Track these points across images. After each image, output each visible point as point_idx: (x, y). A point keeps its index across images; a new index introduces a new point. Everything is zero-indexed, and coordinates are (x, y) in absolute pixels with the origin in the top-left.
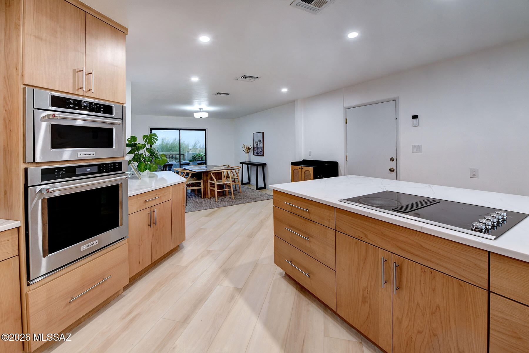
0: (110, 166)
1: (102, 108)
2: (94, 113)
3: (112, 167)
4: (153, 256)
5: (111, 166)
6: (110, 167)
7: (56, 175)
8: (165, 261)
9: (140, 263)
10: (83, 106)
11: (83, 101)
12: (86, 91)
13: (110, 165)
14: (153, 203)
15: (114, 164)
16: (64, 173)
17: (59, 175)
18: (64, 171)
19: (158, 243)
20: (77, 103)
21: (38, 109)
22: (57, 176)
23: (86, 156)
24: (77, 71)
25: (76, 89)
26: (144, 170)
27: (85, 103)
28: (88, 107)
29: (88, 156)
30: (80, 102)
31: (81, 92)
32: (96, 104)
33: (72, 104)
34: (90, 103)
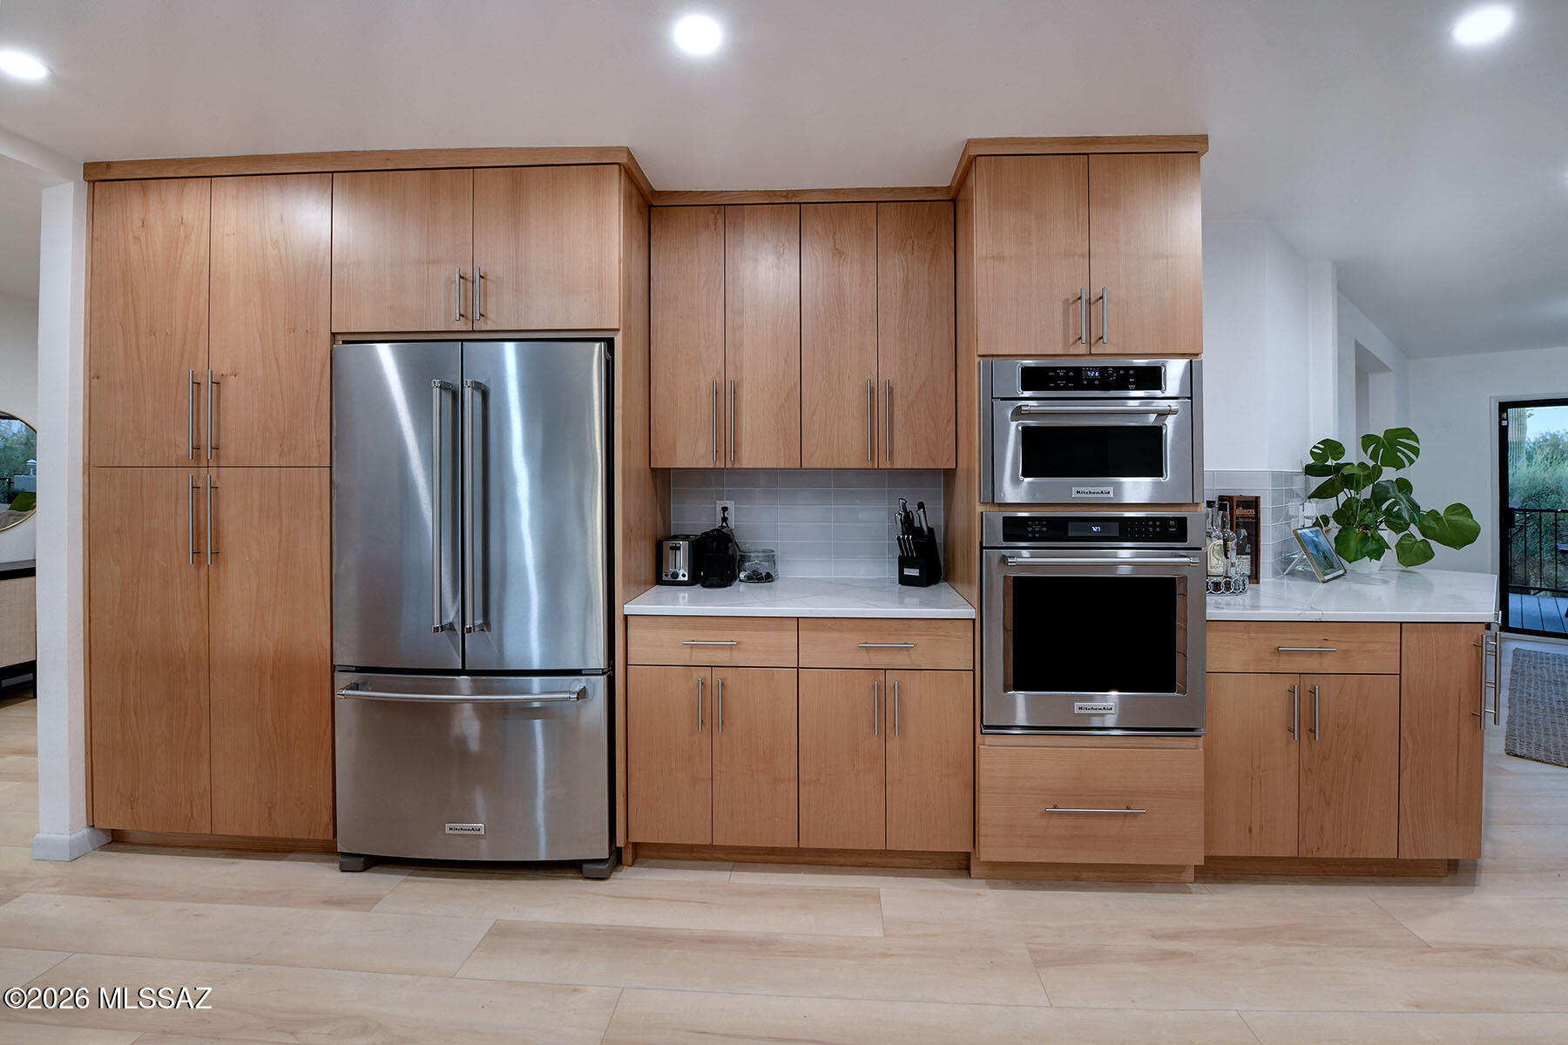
0: (1151, 526)
1: (1132, 376)
2: (1112, 393)
3: (1158, 529)
4: (1304, 837)
5: (1154, 526)
6: (1151, 529)
7: (1030, 532)
8: (1367, 883)
9: (1250, 831)
10: (1085, 379)
11: (1086, 367)
12: (1092, 342)
13: (1151, 523)
14: (1312, 665)
15: (1164, 520)
16: (1044, 529)
17: (1034, 532)
18: (1044, 526)
19: (1328, 804)
20: (1071, 374)
21: (1003, 399)
22: (1030, 535)
23: (1093, 496)
24: (1071, 301)
25: (1071, 342)
26: (1356, 554)
27: (1091, 371)
28: (1096, 379)
29: (1096, 495)
30: (1078, 370)
31: (1082, 349)
32: (1117, 369)
33: (1061, 378)
34: (1103, 370)
